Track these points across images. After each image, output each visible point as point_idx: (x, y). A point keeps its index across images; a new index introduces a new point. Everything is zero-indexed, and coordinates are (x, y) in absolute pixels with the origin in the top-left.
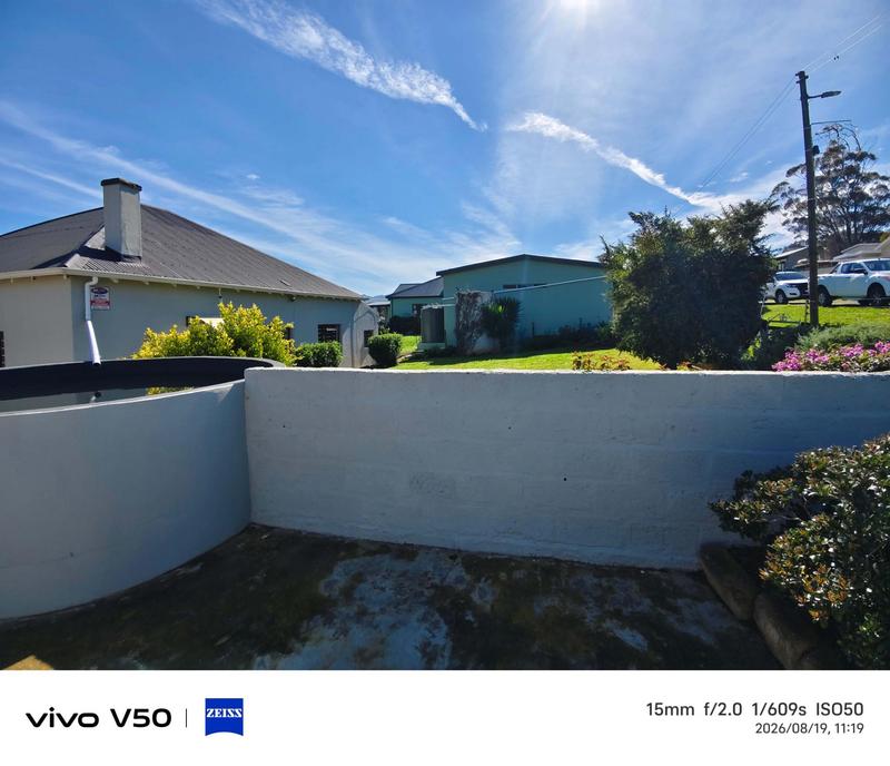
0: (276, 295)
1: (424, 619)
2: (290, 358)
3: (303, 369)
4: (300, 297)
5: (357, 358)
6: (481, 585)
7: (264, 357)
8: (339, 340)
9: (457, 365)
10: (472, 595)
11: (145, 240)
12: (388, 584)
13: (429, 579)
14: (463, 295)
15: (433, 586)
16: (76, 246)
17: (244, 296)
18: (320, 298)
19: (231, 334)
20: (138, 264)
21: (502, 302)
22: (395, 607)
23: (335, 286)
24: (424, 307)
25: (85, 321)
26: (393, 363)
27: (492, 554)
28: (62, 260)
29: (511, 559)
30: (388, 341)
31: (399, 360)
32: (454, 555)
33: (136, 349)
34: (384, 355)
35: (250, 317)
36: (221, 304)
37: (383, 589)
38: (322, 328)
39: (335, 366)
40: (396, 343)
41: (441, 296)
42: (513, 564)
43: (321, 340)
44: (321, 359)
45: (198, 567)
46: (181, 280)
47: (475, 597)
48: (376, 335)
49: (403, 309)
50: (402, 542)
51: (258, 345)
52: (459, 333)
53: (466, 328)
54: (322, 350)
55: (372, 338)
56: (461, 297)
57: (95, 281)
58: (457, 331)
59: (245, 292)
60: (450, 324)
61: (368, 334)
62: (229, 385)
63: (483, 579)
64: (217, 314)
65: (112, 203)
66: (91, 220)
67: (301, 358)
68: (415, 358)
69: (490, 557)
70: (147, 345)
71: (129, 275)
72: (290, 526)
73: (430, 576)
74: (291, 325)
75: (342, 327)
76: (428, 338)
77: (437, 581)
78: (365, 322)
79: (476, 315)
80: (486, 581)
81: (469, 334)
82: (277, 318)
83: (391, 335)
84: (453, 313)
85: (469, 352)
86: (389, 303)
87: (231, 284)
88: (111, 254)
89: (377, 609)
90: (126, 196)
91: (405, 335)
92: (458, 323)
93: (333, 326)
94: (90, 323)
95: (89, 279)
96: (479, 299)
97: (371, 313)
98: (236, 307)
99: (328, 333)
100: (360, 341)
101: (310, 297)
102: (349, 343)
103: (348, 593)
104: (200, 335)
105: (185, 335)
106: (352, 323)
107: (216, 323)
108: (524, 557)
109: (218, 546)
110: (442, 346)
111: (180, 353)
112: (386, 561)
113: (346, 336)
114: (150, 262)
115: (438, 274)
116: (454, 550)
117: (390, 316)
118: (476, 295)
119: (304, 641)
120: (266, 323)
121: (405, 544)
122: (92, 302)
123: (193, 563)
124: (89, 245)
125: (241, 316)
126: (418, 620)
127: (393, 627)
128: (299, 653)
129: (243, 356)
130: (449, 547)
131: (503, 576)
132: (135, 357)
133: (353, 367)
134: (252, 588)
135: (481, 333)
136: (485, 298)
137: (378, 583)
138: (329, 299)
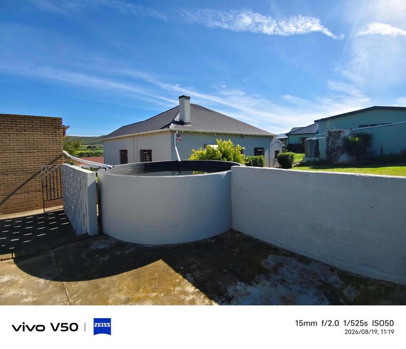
0: (237, 135)
1: (316, 294)
2: (244, 162)
3: (255, 167)
4: (246, 135)
5: (271, 164)
6: (349, 288)
7: (233, 161)
8: (263, 155)
9: (327, 170)
10: (344, 291)
11: (191, 116)
12: (295, 272)
13: (318, 277)
14: (331, 132)
15: (320, 281)
16: (171, 121)
17: (225, 136)
18: (255, 136)
19: (221, 151)
20: (189, 126)
21: (358, 135)
22: (300, 284)
23: (262, 130)
24: (307, 139)
25: (174, 146)
26: (290, 167)
27: (356, 274)
28: (168, 126)
29: (367, 279)
30: (288, 156)
31: (293, 165)
32: (333, 269)
33: (189, 157)
34: (285, 162)
35: (228, 145)
36: (217, 140)
37: (293, 274)
38: (256, 149)
39: (262, 167)
40: (292, 157)
41: (317, 132)
42: (369, 282)
43: (255, 155)
44: (255, 163)
45: (214, 241)
46: (203, 130)
47: (345, 292)
48: (281, 153)
49: (294, 140)
50: (302, 254)
51: (231, 156)
52: (328, 153)
53: (333, 150)
54: (256, 159)
55: (279, 154)
56: (330, 133)
57: (177, 132)
58: (327, 152)
59: (225, 134)
60: (322, 148)
61: (277, 152)
62: (225, 172)
63: (350, 286)
64: (216, 143)
65: (182, 104)
66: (175, 110)
67: (248, 162)
68: (302, 165)
69: (355, 275)
70: (193, 155)
71: (187, 130)
72: (247, 233)
73: (318, 275)
74: (244, 148)
75: (265, 149)
76: (309, 155)
77: (323, 279)
78: (276, 146)
79: (340, 143)
80: (352, 286)
81: (334, 153)
82: (238, 145)
83: (288, 153)
84: (325, 142)
85: (335, 163)
86: (287, 137)
87: (220, 131)
88: (181, 123)
89: (291, 282)
90: (186, 101)
91: (296, 153)
92: (328, 147)
93: (261, 148)
94: (176, 147)
95: (176, 132)
96: (342, 134)
97: (278, 142)
98: (223, 141)
99: (258, 151)
100: (273, 155)
101: (251, 136)
102: (268, 156)
103: (276, 269)
104: (210, 152)
105: (205, 152)
106: (270, 147)
107: (215, 147)
108: (376, 280)
109: (221, 234)
110: (318, 159)
111: (203, 159)
112: (294, 262)
113: (266, 153)
114: (192, 124)
115: (315, 121)
116: (333, 267)
117: (287, 143)
118: (340, 132)
119: (258, 283)
120: (234, 147)
121: (303, 256)
122: (176, 140)
123: (213, 238)
124: (175, 120)
125: (224, 144)
126: (312, 294)
127: (299, 292)
128: (255, 287)
129: (225, 160)
130: (330, 264)
131: (362, 286)
132: (189, 160)
133: (270, 167)
134: (234, 254)
135: (343, 153)
136: (346, 133)
137: (290, 270)
138: (259, 136)
